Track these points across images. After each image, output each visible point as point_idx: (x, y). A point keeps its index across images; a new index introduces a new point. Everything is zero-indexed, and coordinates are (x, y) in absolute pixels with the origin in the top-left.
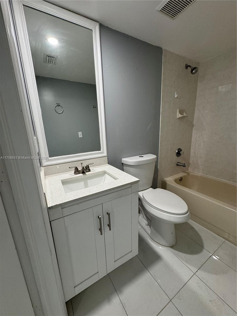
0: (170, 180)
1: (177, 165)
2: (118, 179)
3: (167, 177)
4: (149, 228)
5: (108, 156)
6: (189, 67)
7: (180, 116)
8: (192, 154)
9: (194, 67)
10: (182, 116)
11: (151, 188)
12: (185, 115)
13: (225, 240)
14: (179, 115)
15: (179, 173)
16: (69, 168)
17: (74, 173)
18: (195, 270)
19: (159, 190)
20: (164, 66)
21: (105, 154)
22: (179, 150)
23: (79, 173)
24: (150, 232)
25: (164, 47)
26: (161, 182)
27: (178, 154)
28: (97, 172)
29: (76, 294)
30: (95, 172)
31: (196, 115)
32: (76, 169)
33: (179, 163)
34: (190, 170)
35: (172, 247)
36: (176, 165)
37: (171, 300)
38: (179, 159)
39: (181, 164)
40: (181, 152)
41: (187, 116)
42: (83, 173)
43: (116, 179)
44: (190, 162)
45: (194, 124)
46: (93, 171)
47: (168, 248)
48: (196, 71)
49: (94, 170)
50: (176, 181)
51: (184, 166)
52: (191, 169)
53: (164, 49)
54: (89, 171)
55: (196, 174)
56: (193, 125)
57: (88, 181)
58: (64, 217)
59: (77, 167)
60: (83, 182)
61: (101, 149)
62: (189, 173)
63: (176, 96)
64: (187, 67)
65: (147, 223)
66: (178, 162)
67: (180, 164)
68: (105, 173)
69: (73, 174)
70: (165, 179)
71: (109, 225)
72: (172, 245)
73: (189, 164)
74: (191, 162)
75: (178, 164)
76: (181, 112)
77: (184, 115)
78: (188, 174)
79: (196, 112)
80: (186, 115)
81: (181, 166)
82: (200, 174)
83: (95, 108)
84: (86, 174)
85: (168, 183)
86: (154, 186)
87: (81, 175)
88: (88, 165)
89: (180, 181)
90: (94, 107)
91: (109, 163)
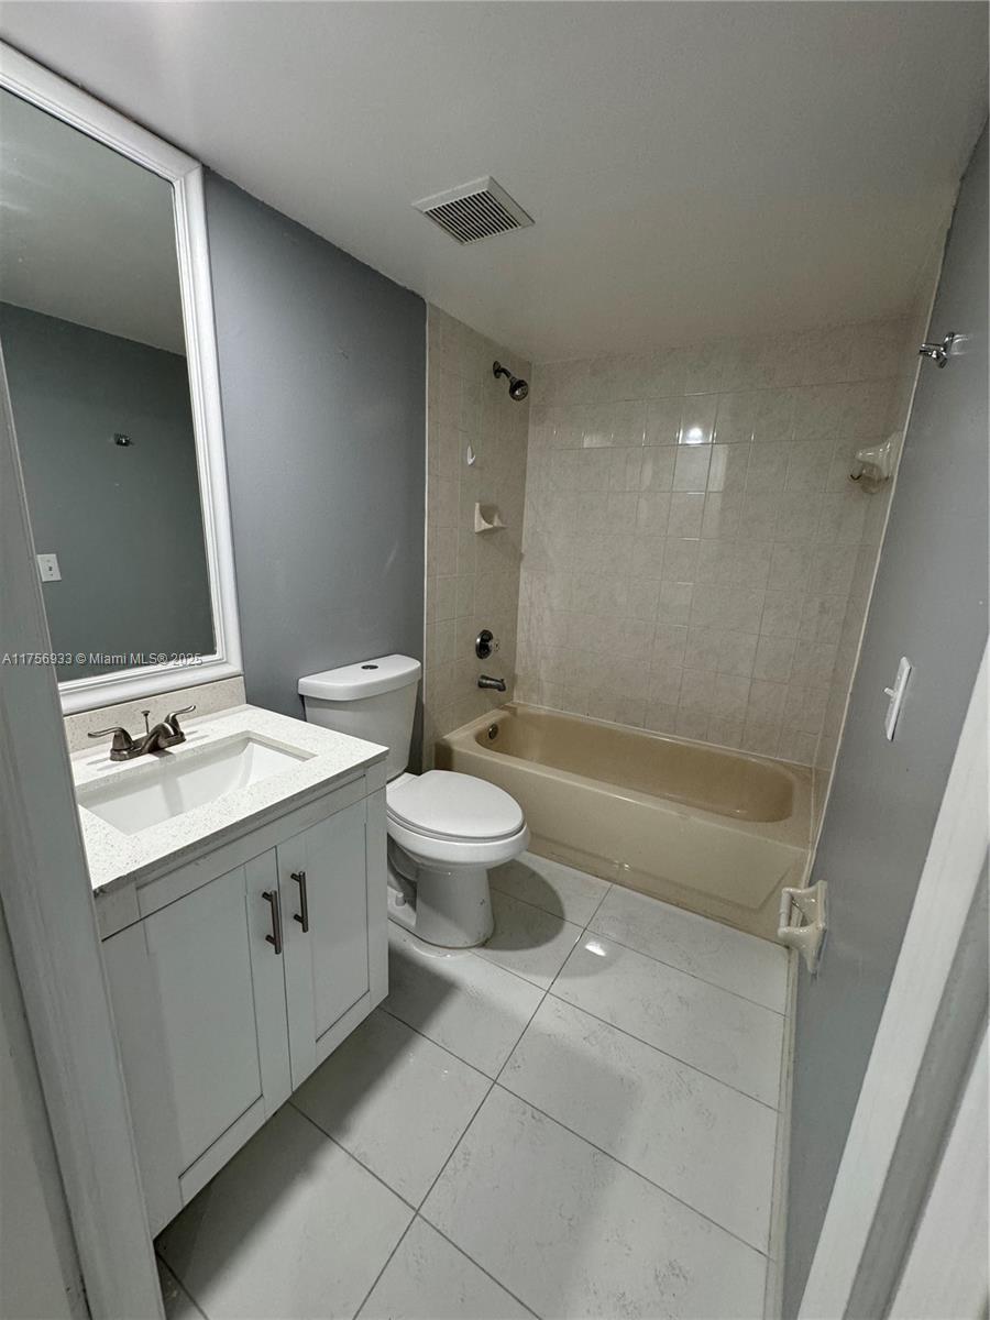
0: (461, 738)
1: (481, 686)
2: (315, 756)
3: (453, 729)
4: (411, 910)
5: (247, 673)
6: (503, 374)
7: (485, 526)
8: (521, 647)
9: (518, 378)
10: (490, 526)
11: (406, 774)
12: (497, 522)
13: (609, 884)
14: (481, 524)
15: (486, 712)
16: (90, 735)
17: (108, 754)
18: (545, 982)
19: (434, 777)
20: (430, 362)
21: (235, 666)
22: (486, 637)
23: (140, 754)
24: (413, 923)
25: (430, 298)
26: (434, 748)
27: (483, 649)
28: (215, 742)
29: (186, 1203)
30: (205, 741)
31: (527, 524)
32: (122, 736)
33: (487, 679)
34: (518, 698)
35: (484, 945)
36: (476, 687)
37: (495, 1082)
38: (488, 667)
39: (493, 682)
40: (490, 644)
41: (503, 528)
42: (155, 749)
43: (304, 759)
44: (516, 671)
45: (523, 551)
46: (198, 739)
47: (473, 950)
48: (525, 394)
49: (200, 732)
50: (479, 738)
51: (502, 688)
52: (521, 694)
53: (430, 304)
54: (179, 738)
55: (532, 711)
56: (521, 556)
57: (179, 779)
58: (146, 920)
59: (124, 731)
60: (158, 788)
61: (219, 648)
62: (515, 709)
63: (470, 461)
64: (498, 371)
65: (401, 895)
66: (483, 677)
67: (488, 682)
68: (246, 739)
69: (105, 760)
70: (445, 737)
71: (302, 919)
72: (482, 940)
73: (514, 678)
74: (518, 671)
75: (484, 681)
76: (487, 514)
77: (495, 524)
78: (513, 711)
79: (528, 513)
80: (501, 525)
81: (495, 687)
82: (544, 709)
83: (125, 444)
84: (171, 753)
85: (456, 748)
86: (415, 767)
87: (149, 758)
88: (174, 716)
89: (491, 737)
90: (119, 443)
91: (253, 699)
